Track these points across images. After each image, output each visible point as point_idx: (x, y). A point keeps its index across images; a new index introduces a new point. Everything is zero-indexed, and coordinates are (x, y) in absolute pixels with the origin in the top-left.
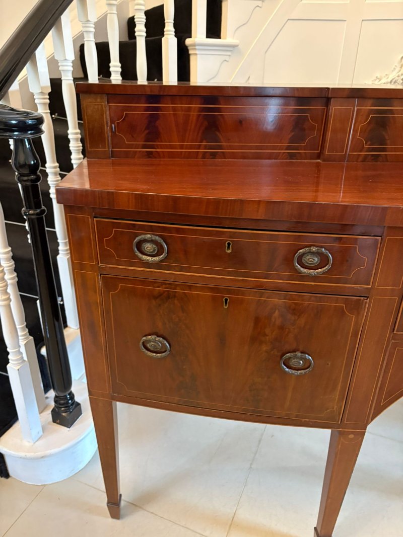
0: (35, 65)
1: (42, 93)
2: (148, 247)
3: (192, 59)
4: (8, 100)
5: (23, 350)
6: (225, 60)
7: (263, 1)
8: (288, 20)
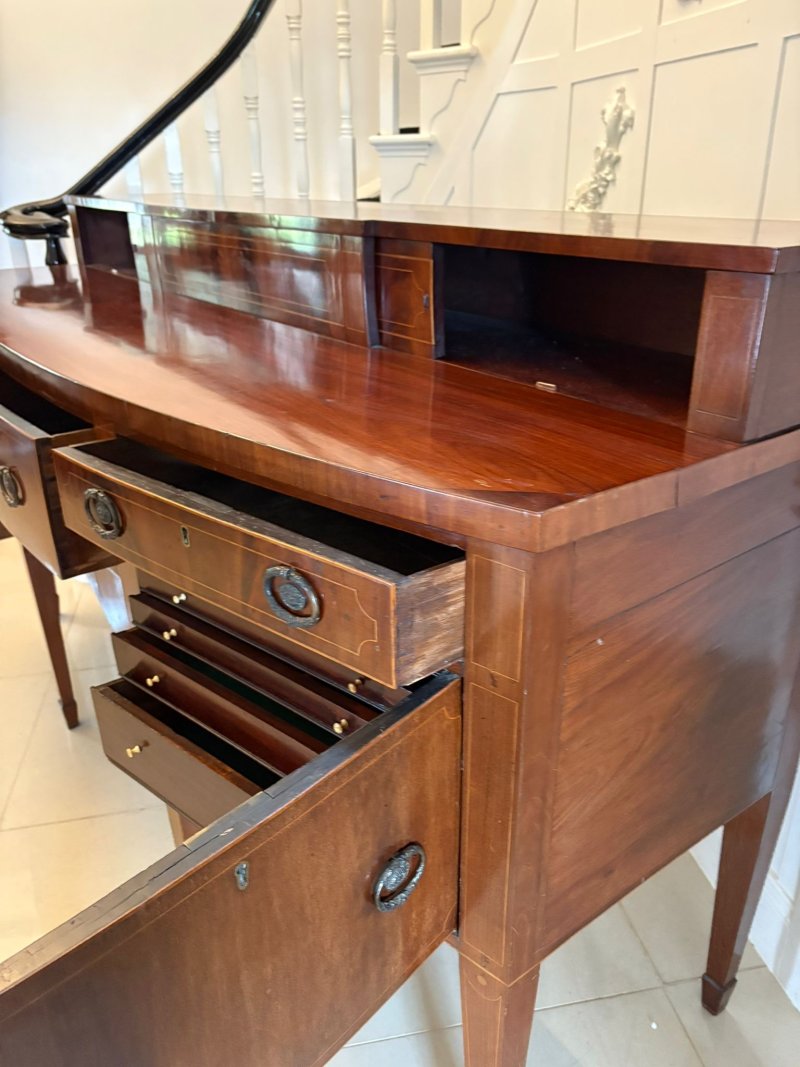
6: (420, 164)
7: (466, 71)
8: (499, 95)
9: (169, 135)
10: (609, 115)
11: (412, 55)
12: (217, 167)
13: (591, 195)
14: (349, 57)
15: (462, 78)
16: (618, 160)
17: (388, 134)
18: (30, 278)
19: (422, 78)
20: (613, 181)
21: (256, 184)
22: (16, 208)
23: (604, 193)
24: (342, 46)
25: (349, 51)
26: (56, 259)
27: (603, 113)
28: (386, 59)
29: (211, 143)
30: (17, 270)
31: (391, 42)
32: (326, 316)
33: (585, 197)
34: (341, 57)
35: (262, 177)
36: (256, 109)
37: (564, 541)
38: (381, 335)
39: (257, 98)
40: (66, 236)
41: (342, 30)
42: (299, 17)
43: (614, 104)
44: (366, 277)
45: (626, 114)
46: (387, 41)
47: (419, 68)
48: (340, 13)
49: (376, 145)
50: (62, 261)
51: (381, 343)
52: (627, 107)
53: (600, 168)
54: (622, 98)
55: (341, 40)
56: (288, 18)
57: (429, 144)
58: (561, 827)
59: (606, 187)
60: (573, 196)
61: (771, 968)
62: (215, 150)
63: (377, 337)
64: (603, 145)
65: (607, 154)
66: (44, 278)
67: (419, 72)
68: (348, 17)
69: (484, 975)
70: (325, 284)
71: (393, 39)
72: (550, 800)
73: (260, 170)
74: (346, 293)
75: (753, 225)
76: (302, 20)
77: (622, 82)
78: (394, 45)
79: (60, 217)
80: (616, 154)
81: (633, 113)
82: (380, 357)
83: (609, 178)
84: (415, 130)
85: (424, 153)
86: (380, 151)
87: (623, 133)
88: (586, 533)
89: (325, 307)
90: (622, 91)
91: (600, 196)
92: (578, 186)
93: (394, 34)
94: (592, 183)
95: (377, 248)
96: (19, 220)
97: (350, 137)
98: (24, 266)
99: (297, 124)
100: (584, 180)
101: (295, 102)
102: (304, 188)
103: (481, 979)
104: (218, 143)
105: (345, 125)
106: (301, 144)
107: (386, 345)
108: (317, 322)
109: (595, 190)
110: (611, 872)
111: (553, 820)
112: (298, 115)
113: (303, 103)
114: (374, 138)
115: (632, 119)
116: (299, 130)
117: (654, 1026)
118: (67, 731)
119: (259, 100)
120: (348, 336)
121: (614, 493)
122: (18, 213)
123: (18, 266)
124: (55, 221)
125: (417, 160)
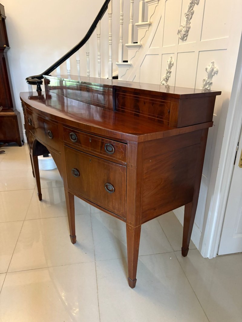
6: (128, 69)
7: (139, 49)
8: (146, 55)
9: (68, 61)
10: (169, 62)
11: (126, 45)
12: (79, 69)
13: (165, 79)
14: (111, 44)
15: (138, 50)
16: (171, 72)
17: (120, 62)
18: (32, 94)
19: (129, 50)
20: (170, 76)
21: (88, 73)
22: (30, 77)
23: (168, 79)
24: (110, 41)
25: (112, 43)
26: (39, 90)
27: (168, 62)
28: (121, 44)
29: (77, 63)
30: (29, 92)
31: (122, 41)
32: (105, 104)
33: (164, 79)
34: (110, 44)
35: (89, 71)
36: (89, 55)
37: (143, 141)
38: (116, 108)
39: (89, 53)
40: (42, 84)
41: (110, 38)
42: (100, 34)
43: (170, 60)
44: (113, 97)
45: (172, 62)
46: (121, 41)
47: (128, 48)
48: (110, 34)
49: (117, 64)
50: (41, 90)
51: (116, 110)
52: (172, 61)
53: (167, 73)
54: (172, 59)
55: (110, 40)
56: (97, 34)
57: (130, 65)
58: (144, 196)
59: (169, 77)
60: (162, 79)
61: (198, 249)
62: (78, 64)
63: (115, 109)
64: (168, 68)
65: (168, 71)
66: (36, 94)
67: (128, 49)
68: (112, 35)
69: (131, 227)
70: (104, 98)
71: (122, 40)
72: (142, 190)
73: (89, 70)
74: (109, 100)
75: (194, 89)
76: (101, 35)
77: (172, 55)
78: (122, 42)
79: (40, 80)
80: (170, 71)
81: (173, 62)
82: (116, 113)
83: (169, 76)
84: (127, 61)
85: (129, 67)
86: (118, 66)
87: (172, 67)
88: (146, 140)
89: (105, 102)
90: (171, 57)
91: (168, 80)
92: (163, 77)
93: (122, 39)
94: (166, 77)
95: (116, 91)
96: (31, 80)
97: (111, 63)
98: (31, 91)
99: (98, 59)
100: (164, 76)
101: (98, 54)
102: (100, 74)
103: (130, 228)
104: (79, 63)
105: (110, 60)
106: (99, 63)
107: (117, 111)
108: (102, 106)
109: (166, 78)
110: (156, 210)
111: (143, 194)
112: (99, 57)
113: (100, 54)
114: (117, 63)
115: (173, 64)
116: (99, 60)
117: (171, 258)
118: (39, 201)
119: (90, 53)
120: (109, 109)
121: (152, 134)
122: (30, 78)
123: (30, 91)
124: (40, 81)
125: (127, 69)
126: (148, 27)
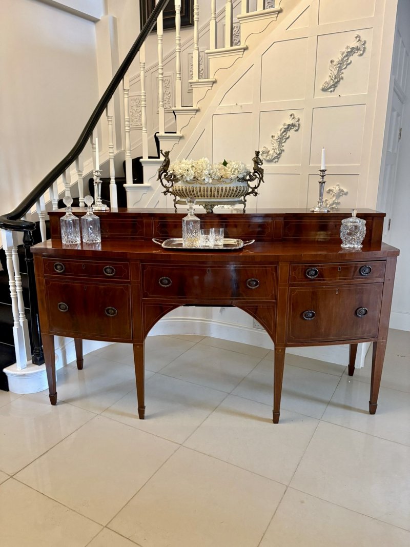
0: (39, 203)
1: (41, 213)
2: (59, 267)
3: (127, 192)
4: (25, 218)
5: (22, 324)
125: (174, 142)
126: (211, 85)
